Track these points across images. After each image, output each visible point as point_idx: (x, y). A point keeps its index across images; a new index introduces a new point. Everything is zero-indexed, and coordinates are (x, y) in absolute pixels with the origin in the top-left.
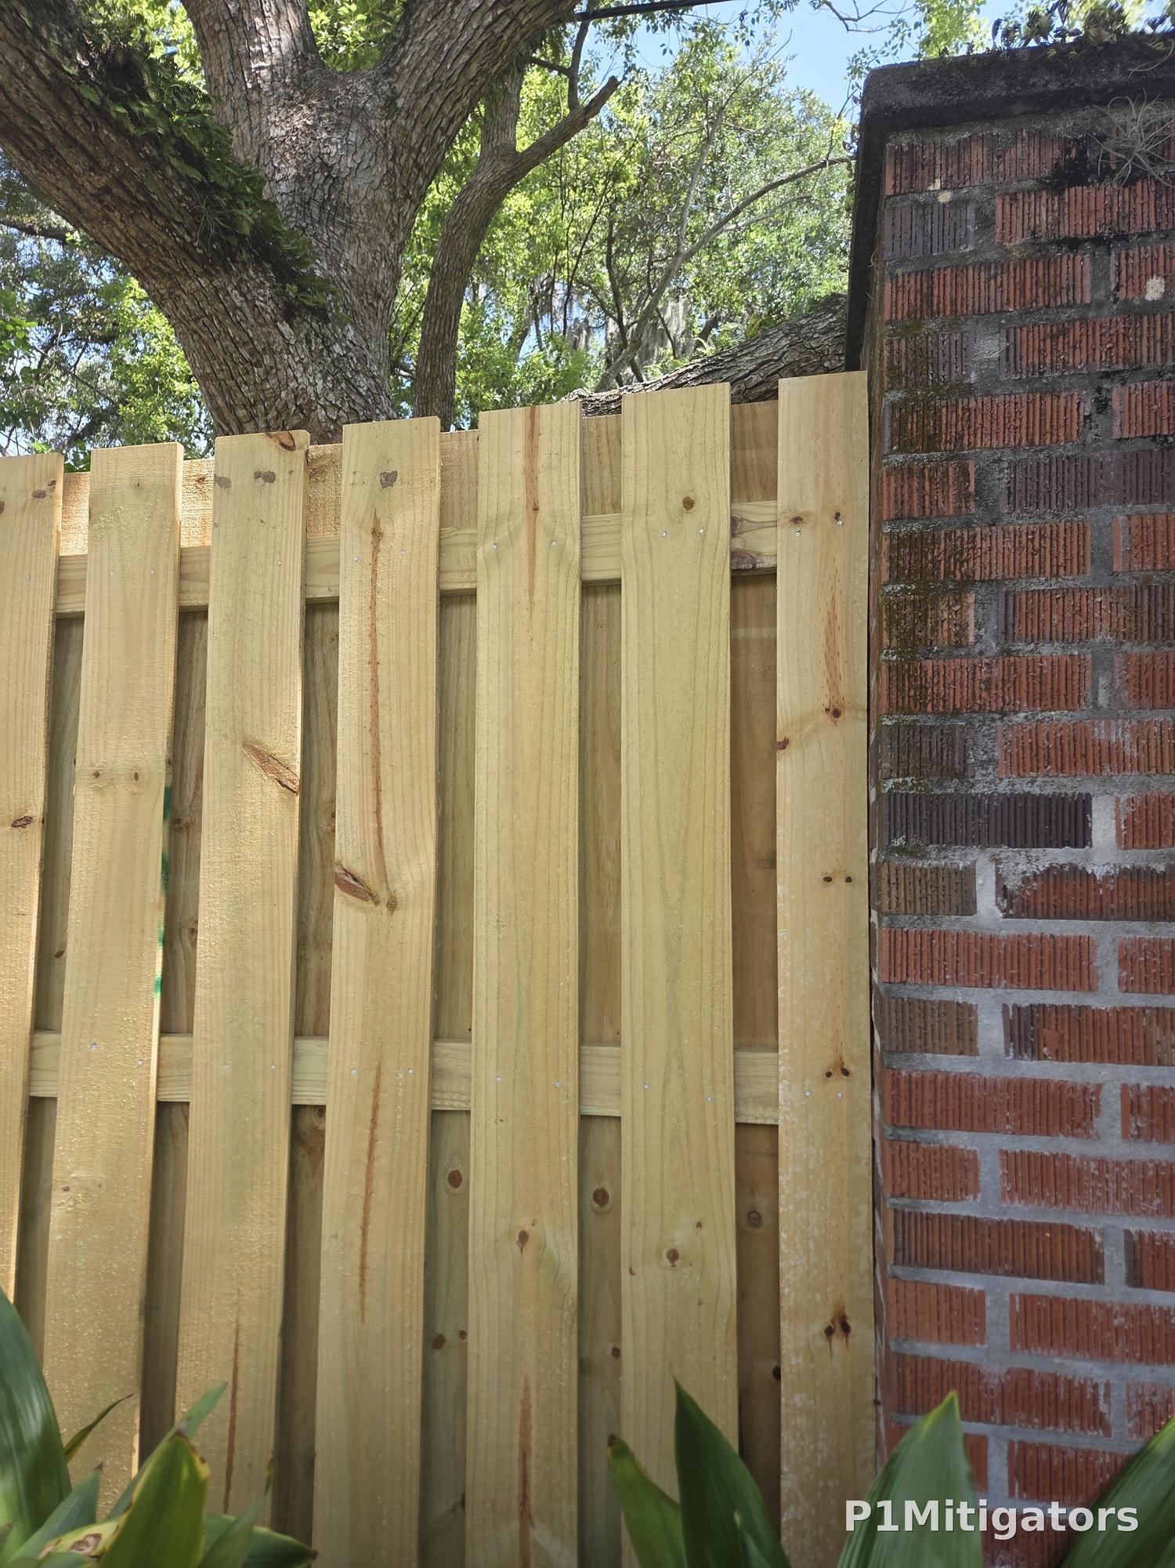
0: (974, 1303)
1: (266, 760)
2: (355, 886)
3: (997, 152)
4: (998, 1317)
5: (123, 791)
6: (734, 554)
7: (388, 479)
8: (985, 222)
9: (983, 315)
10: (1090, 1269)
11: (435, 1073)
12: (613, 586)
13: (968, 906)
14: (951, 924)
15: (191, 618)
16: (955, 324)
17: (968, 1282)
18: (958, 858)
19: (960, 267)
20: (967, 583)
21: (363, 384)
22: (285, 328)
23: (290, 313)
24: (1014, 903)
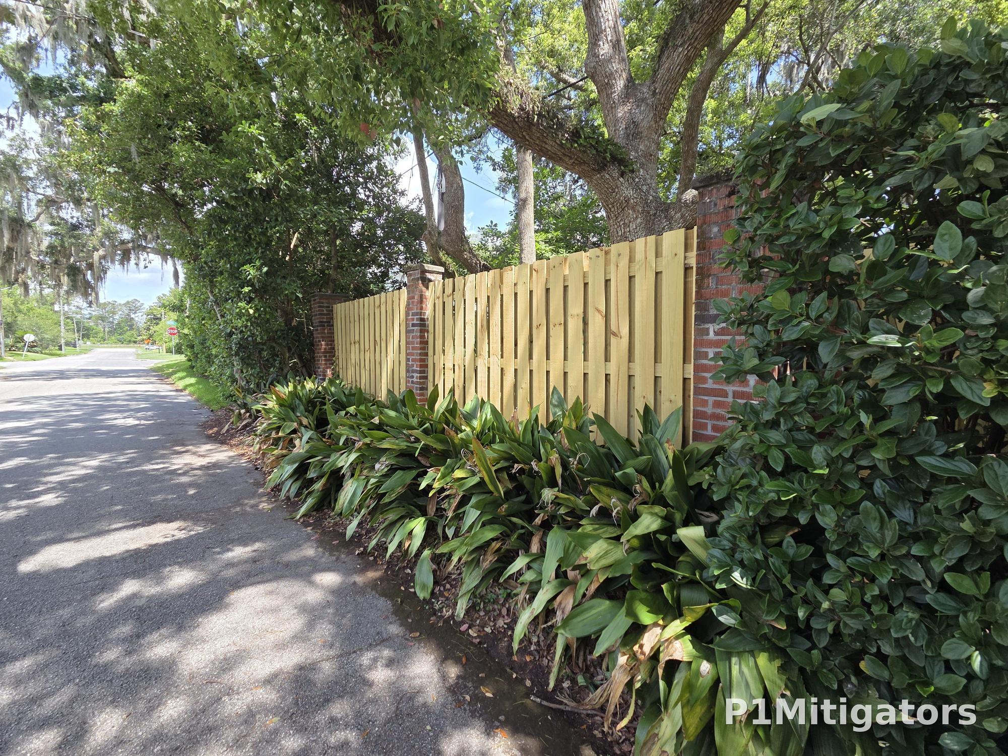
0: (707, 401)
1: (599, 311)
2: (615, 334)
3: (718, 191)
4: (710, 403)
5: (576, 318)
6: (685, 264)
7: (619, 255)
8: (715, 205)
9: (714, 223)
10: (726, 396)
11: (629, 368)
12: (661, 272)
13: (708, 334)
14: (705, 337)
15: (586, 285)
16: (709, 226)
17: (706, 398)
18: (706, 326)
19: (711, 214)
20: (709, 276)
21: (644, 188)
22: (621, 179)
23: (622, 174)
24: (716, 333)
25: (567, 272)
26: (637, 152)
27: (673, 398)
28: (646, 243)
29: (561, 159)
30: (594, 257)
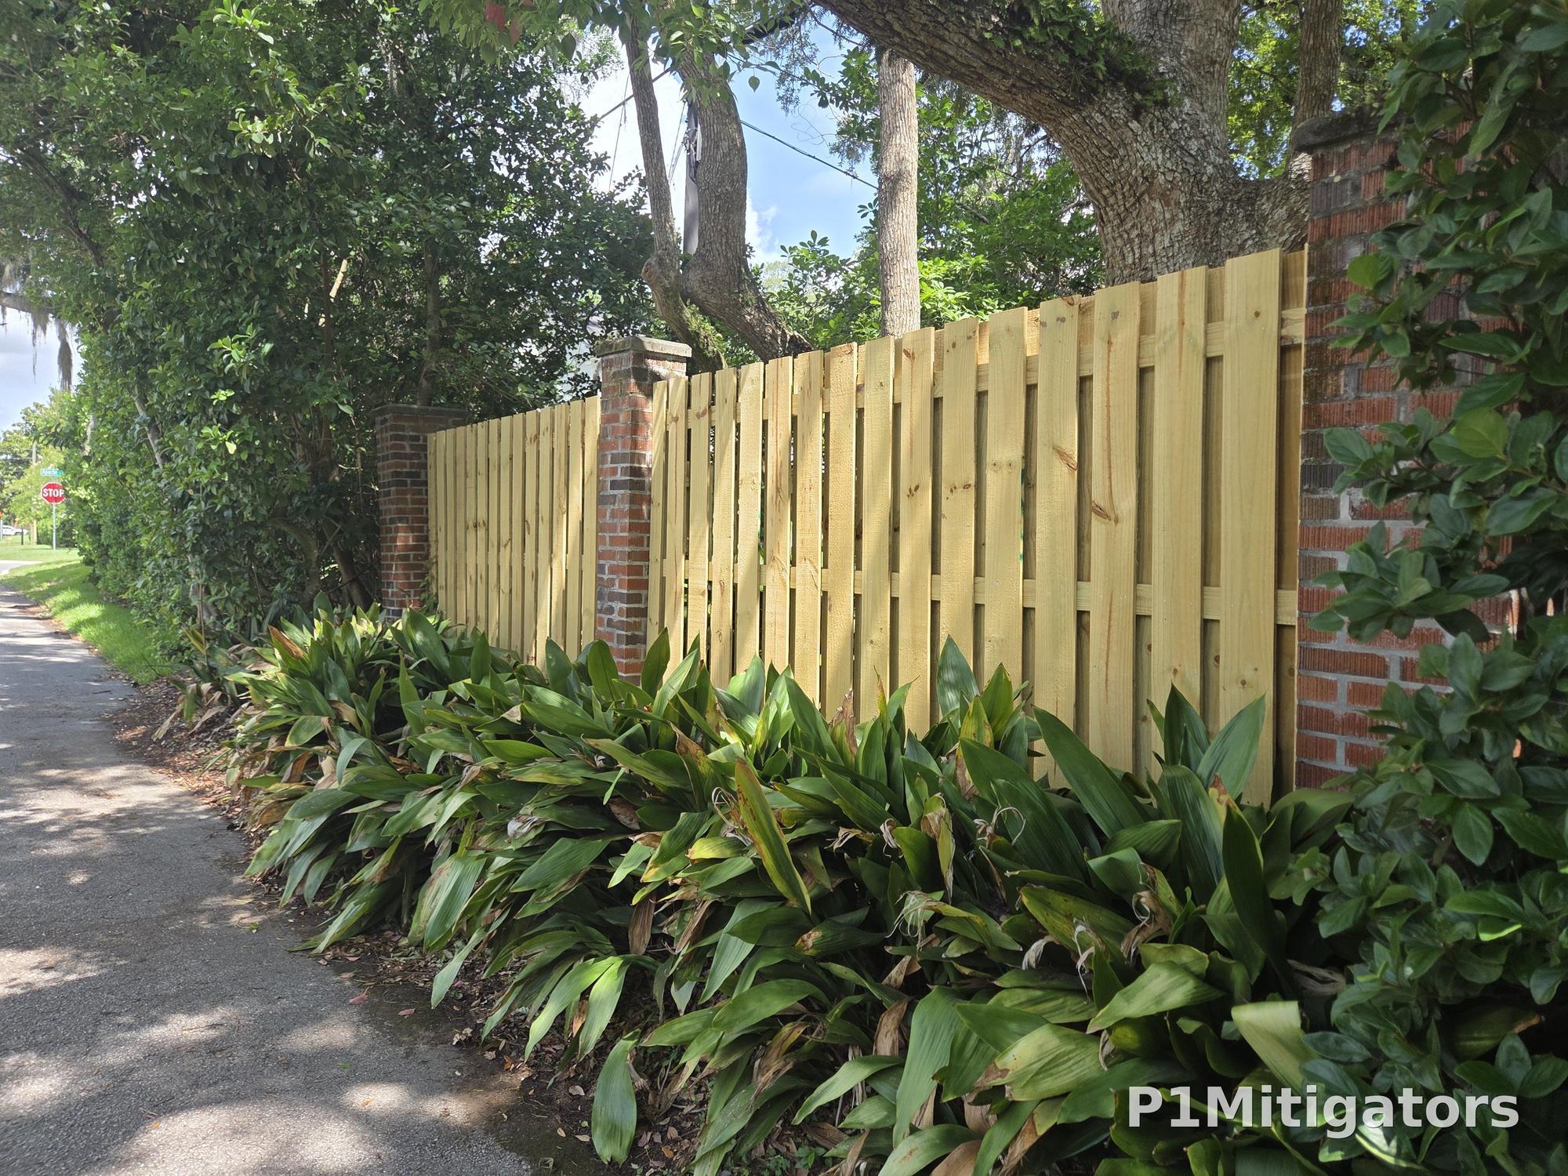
0: (1333, 686)
1: (1062, 454)
2: (1101, 513)
3: (1363, 153)
4: (1342, 692)
5: (1005, 471)
6: (1281, 338)
7: (1115, 315)
8: (1356, 189)
9: (1353, 235)
10: (1383, 672)
11: (1136, 598)
12: (1219, 358)
13: (1335, 514)
14: (1328, 523)
15: (1031, 389)
16: (1340, 241)
17: (1330, 677)
18: (1332, 494)
19: (1343, 212)
20: (1341, 366)
22: (1134, 125)
24: (1356, 513)
25: (984, 358)
26: (1176, 54)
27: (1248, 675)
28: (1182, 286)
29: (980, 77)
30: (1051, 321)
